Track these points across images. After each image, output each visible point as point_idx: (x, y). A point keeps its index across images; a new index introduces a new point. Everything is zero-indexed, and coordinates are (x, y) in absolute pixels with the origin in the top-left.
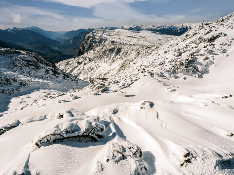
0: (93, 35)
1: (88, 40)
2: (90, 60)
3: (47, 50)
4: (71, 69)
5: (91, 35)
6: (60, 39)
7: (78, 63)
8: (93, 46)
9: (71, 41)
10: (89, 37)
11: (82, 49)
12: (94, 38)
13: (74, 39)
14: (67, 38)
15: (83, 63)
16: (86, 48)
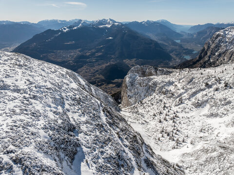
0: (225, 33)
1: (216, 38)
2: (226, 86)
3: (170, 42)
4: (194, 90)
5: (222, 34)
6: (184, 32)
7: (207, 84)
8: (221, 46)
9: (195, 36)
10: (218, 36)
11: (206, 48)
12: (224, 36)
13: (199, 33)
14: (192, 32)
15: (215, 87)
16: (212, 47)
